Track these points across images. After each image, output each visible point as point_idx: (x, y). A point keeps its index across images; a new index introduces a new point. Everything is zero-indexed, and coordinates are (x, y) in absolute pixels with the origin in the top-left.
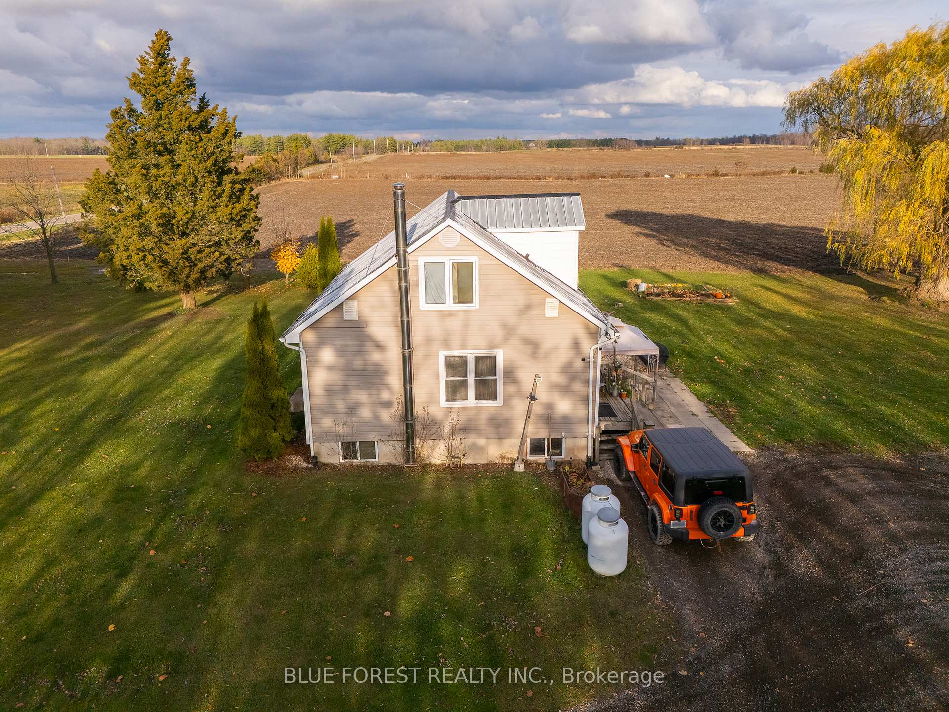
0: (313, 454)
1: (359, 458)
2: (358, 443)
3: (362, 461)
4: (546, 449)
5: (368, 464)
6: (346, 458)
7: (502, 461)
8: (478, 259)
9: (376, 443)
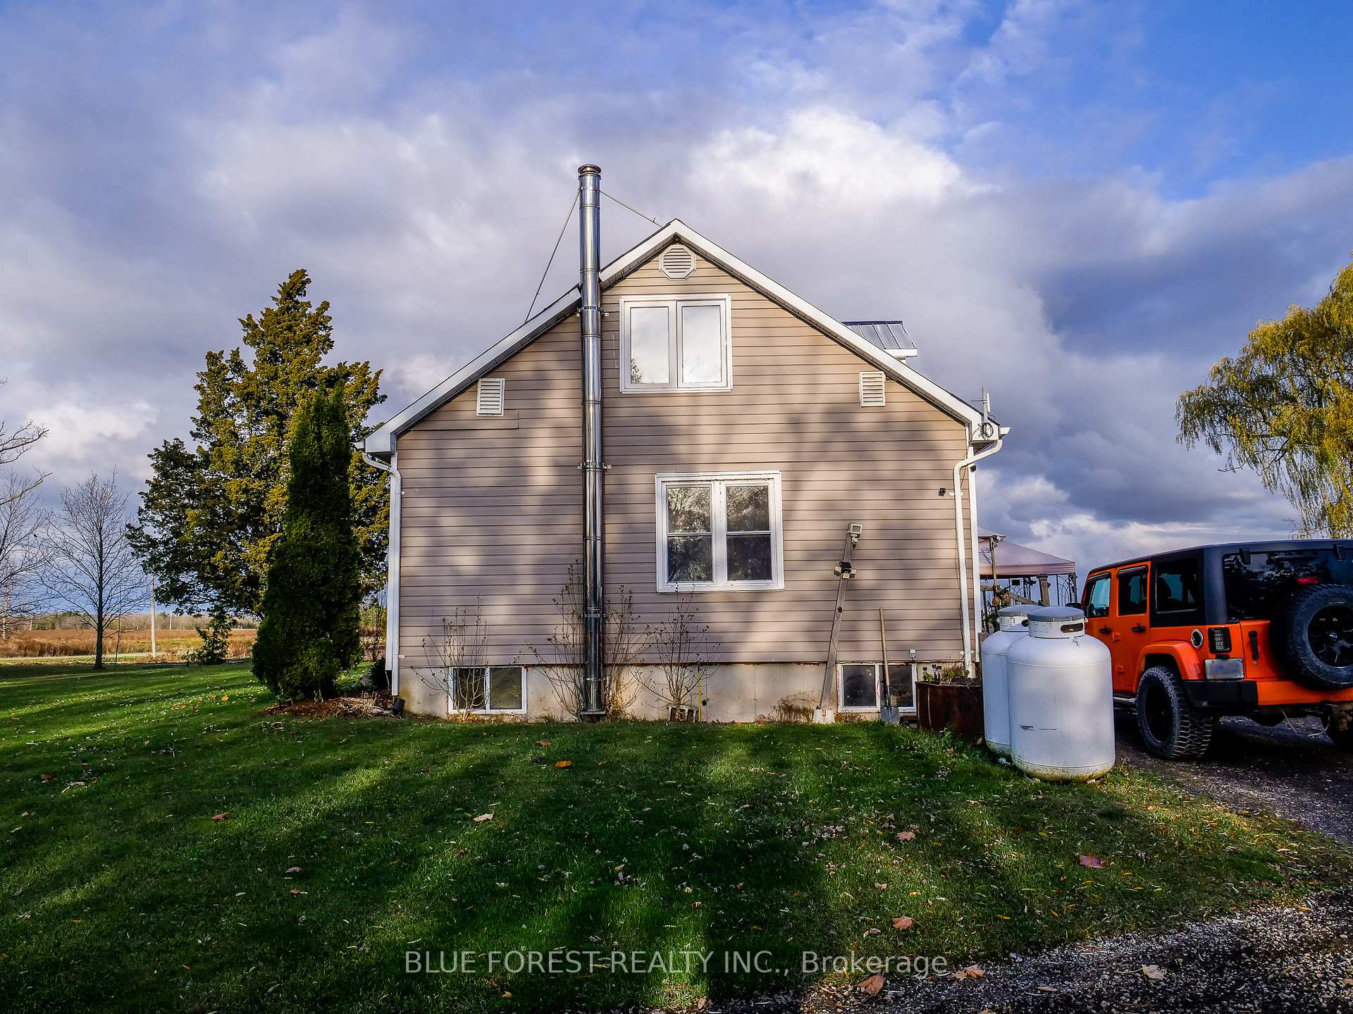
0: (395, 693)
1: (488, 706)
2: (488, 670)
3: (494, 712)
4: (878, 691)
5: (506, 720)
6: (462, 706)
7: (785, 717)
8: (729, 302)
9: (524, 671)
